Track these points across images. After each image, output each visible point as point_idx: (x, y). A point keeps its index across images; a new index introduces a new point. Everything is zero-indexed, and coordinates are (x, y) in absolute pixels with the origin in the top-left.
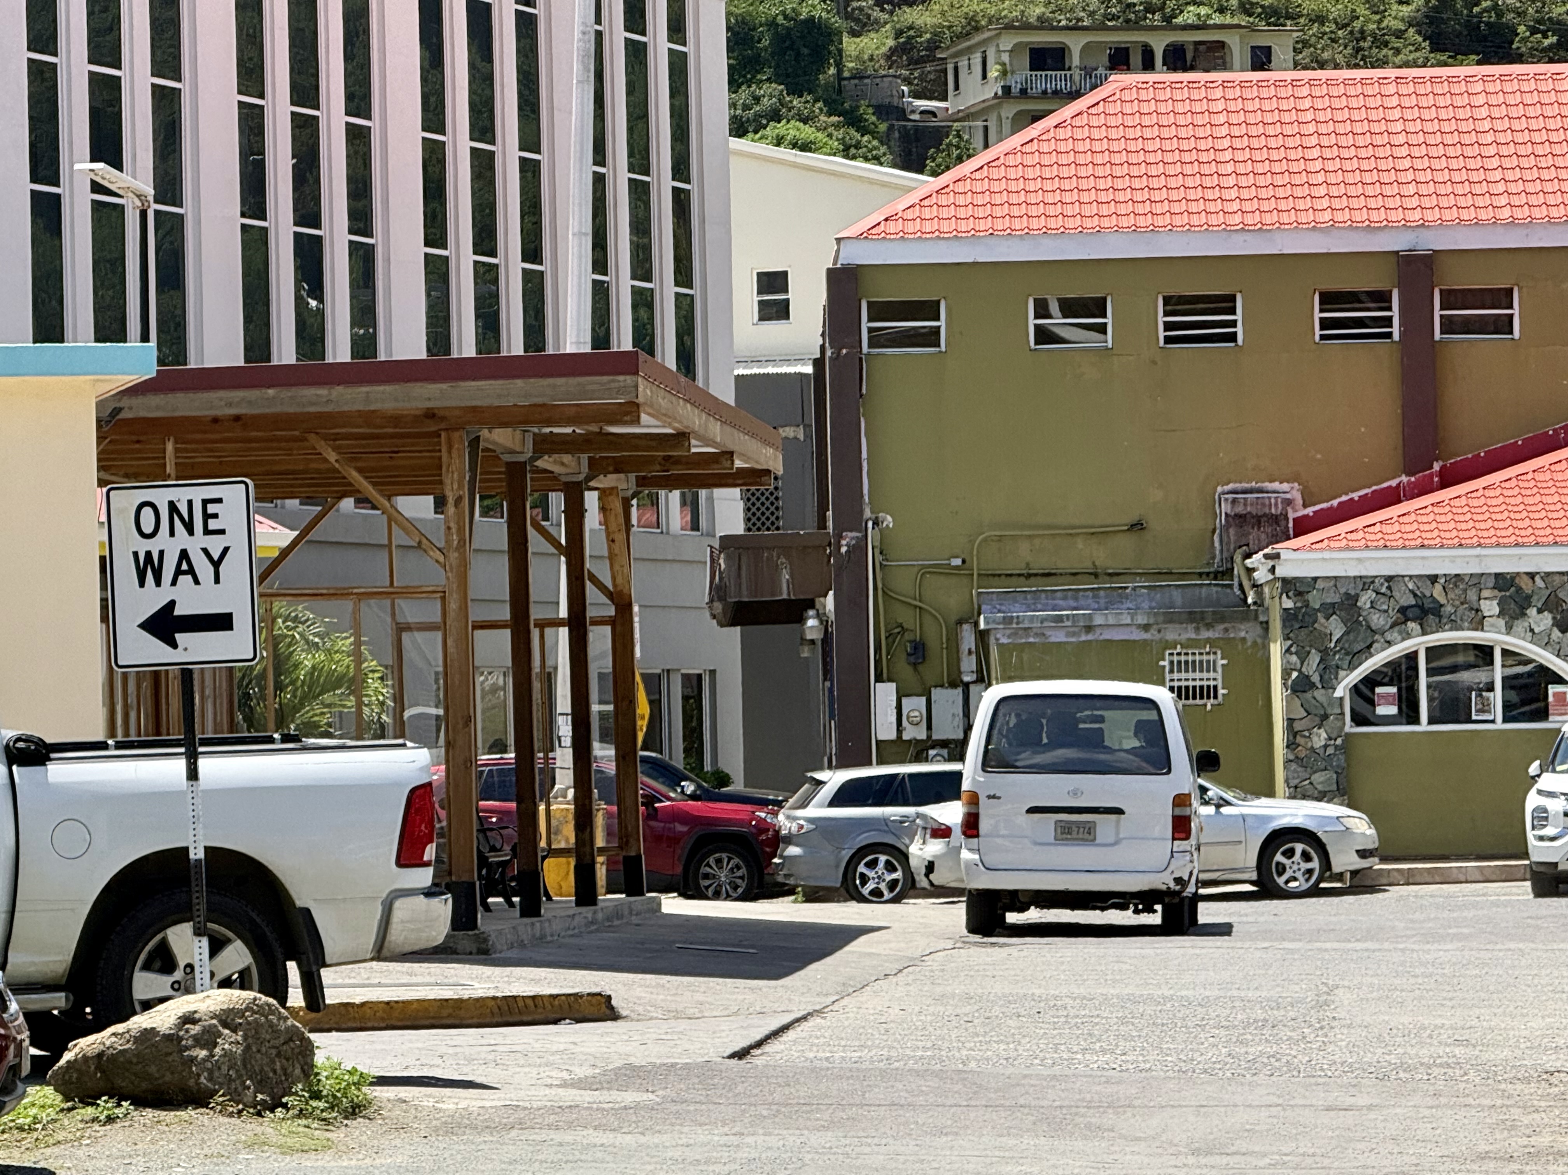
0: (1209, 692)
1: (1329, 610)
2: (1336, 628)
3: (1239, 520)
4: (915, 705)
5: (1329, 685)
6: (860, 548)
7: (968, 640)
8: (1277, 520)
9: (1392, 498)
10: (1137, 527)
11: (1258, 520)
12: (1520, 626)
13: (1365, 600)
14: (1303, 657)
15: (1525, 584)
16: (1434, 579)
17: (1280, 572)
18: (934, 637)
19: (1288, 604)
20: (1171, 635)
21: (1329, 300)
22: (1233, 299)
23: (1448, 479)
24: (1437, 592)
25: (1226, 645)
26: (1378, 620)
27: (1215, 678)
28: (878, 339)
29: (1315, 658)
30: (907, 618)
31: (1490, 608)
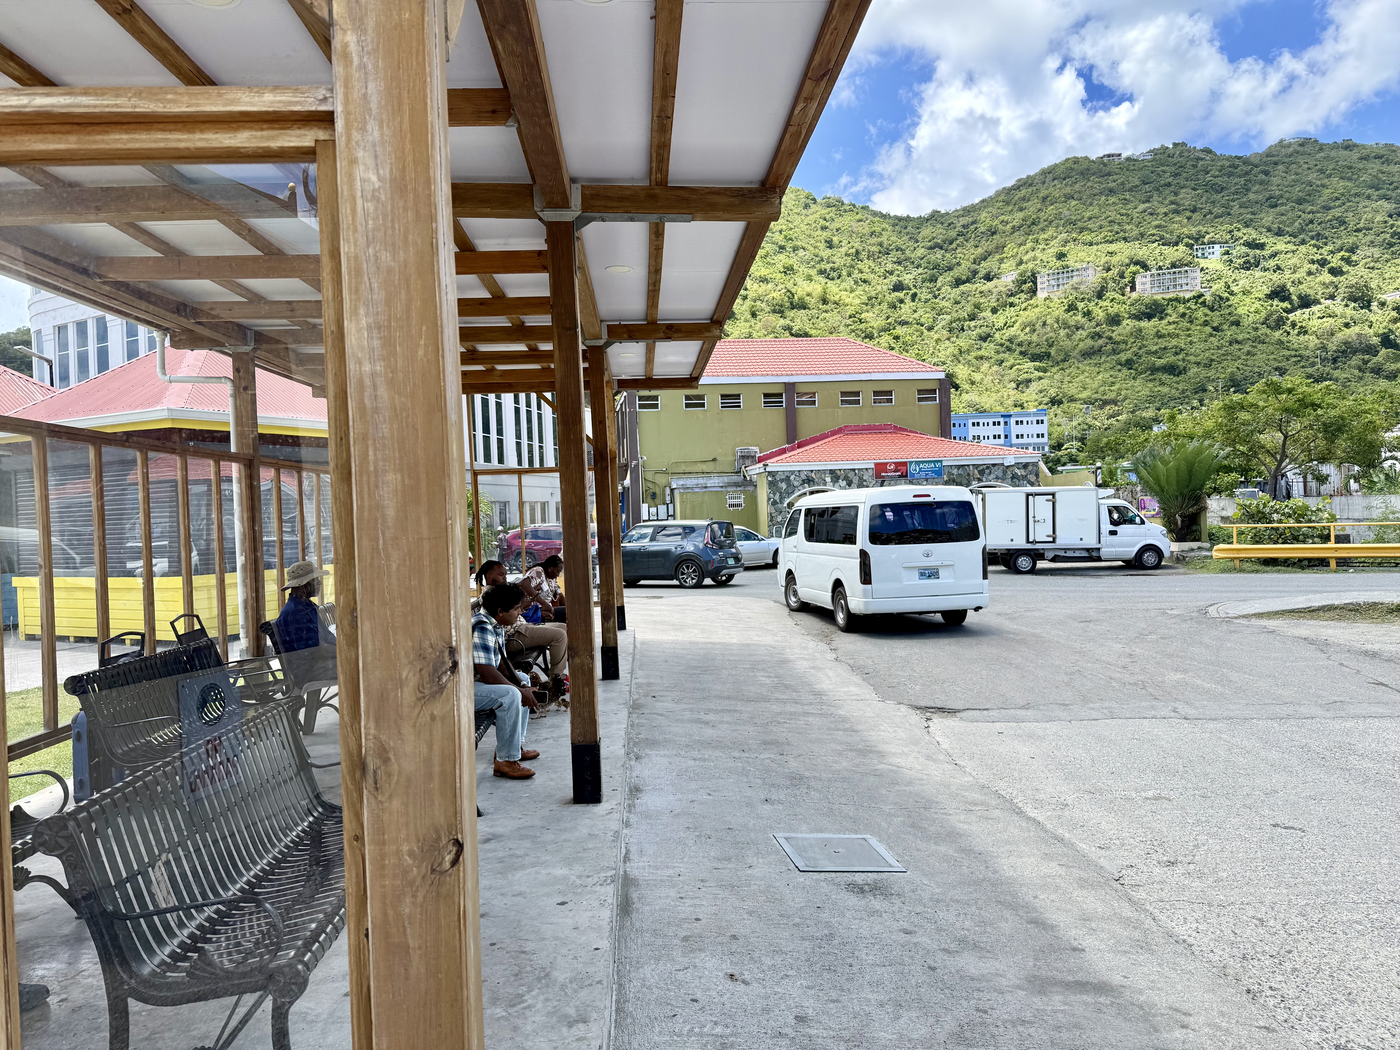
0: (739, 505)
1: (782, 481)
2: (784, 486)
3: (743, 457)
4: (653, 510)
5: (782, 503)
6: (637, 465)
7: (668, 491)
8: (753, 457)
9: (783, 451)
10: (714, 460)
11: (748, 457)
12: (837, 485)
13: (792, 477)
14: (774, 494)
15: (838, 472)
16: (812, 471)
17: (768, 469)
18: (658, 491)
19: (770, 479)
20: (729, 489)
21: (766, 395)
22: (739, 395)
23: (800, 446)
24: (813, 475)
25: (744, 492)
26: (796, 484)
27: (741, 501)
28: (641, 406)
29: (778, 494)
30: (651, 485)
31: (828, 479)
